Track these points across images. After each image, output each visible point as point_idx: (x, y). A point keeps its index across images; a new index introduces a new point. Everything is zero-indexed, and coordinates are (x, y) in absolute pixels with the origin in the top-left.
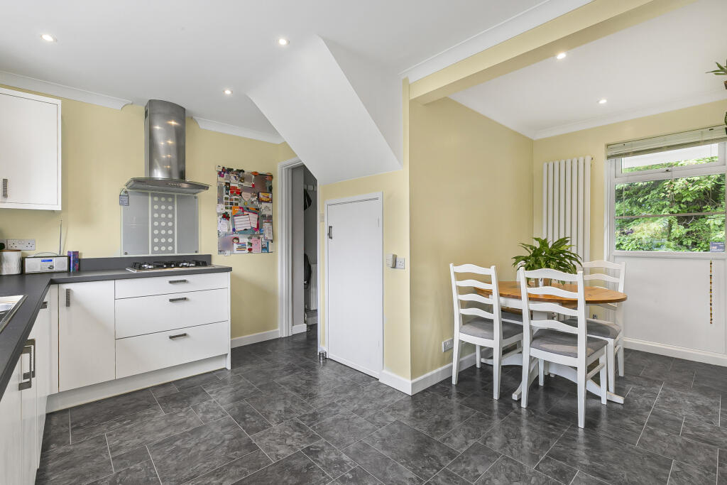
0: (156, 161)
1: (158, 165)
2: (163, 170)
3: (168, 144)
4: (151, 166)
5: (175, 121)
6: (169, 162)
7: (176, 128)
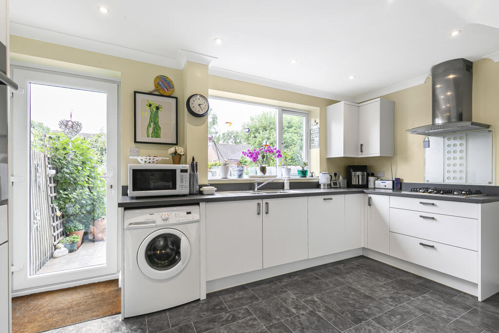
0: (437, 112)
1: (439, 115)
2: (443, 118)
3: (447, 96)
4: (434, 117)
5: (454, 73)
6: (448, 110)
7: (454, 79)
